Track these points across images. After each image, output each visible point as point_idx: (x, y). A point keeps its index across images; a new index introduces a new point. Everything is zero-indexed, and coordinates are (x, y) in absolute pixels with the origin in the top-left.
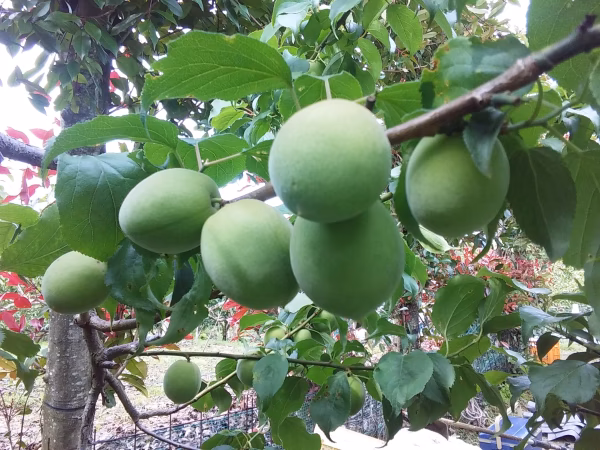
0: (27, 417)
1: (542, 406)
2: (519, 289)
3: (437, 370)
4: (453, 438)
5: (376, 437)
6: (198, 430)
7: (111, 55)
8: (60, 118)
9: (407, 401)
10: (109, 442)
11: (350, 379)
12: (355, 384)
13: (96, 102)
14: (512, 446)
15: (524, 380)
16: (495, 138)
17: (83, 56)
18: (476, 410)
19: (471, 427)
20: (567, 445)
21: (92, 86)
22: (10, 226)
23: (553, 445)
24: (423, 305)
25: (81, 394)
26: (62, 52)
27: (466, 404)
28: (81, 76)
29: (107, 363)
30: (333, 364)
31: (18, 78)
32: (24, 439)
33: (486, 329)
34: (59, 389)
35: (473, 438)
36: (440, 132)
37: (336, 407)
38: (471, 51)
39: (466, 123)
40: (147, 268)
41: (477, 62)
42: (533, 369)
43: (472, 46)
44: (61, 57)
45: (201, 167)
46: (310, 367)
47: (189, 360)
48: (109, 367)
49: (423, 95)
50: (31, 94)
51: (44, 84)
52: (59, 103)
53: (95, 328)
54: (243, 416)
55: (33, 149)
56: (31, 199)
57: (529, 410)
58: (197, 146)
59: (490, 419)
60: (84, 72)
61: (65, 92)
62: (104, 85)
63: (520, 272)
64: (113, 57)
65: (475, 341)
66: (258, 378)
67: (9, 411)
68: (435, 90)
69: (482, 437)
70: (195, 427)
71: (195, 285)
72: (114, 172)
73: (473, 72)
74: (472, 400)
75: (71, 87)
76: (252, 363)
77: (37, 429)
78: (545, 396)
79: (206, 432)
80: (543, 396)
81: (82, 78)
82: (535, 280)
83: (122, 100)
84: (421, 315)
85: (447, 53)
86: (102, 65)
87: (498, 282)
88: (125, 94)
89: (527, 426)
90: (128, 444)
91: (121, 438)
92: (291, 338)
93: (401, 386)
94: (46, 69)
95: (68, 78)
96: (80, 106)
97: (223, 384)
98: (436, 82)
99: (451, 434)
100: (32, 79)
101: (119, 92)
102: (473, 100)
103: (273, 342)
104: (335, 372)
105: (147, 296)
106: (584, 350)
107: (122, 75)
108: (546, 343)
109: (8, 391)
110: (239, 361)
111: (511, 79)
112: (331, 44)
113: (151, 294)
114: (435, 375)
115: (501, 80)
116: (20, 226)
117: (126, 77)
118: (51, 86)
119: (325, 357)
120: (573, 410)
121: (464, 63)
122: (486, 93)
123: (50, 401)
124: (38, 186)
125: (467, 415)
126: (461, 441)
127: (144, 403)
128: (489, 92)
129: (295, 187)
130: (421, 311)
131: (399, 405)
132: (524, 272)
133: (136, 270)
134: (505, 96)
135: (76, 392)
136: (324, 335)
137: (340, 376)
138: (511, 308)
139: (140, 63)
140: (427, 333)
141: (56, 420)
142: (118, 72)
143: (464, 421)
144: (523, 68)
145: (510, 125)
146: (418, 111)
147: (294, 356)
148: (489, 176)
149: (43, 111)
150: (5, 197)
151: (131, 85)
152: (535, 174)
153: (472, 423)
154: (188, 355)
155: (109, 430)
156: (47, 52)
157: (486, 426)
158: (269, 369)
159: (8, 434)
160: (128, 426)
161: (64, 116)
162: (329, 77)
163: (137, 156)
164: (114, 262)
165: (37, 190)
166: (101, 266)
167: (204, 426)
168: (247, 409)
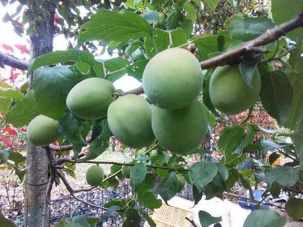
0: (16, 188)
1: (270, 188)
2: (262, 131)
3: (220, 171)
4: (226, 201)
5: (188, 199)
6: (101, 195)
7: (55, 7)
8: (29, 39)
9: (205, 186)
10: (57, 201)
11: (177, 175)
12: (180, 178)
13: (48, 31)
14: (255, 204)
15: (262, 174)
16: (256, 68)
17: (41, 7)
18: (238, 187)
19: (235, 195)
20: (282, 204)
21: (45, 23)
22: (9, 100)
23: (275, 204)
24: (213, 135)
25: (43, 178)
26: (30, 4)
27: (233, 185)
28: (39, 17)
29: (58, 166)
30: (169, 168)
31: (8, 18)
32: (16, 199)
33: (245, 151)
34: (32, 175)
35: (235, 200)
36: (227, 64)
37: (170, 189)
38: (244, 21)
39: (241, 60)
40: (80, 125)
41: (246, 27)
42: (267, 169)
43: (244, 20)
44: (29, 7)
45: (106, 75)
46: (158, 169)
47: (98, 165)
48: (59, 168)
49: (218, 42)
50: (15, 27)
51: (20, 21)
52: (29, 31)
53: (52, 149)
54: (123, 188)
55: (19, 61)
56: (15, 80)
57: (264, 187)
58: (103, 64)
59: (244, 191)
60: (41, 15)
61: (31, 26)
62: (51, 23)
63: (262, 119)
64: (56, 7)
65: (239, 157)
66: (133, 175)
67: (7, 185)
68: (225, 40)
69: (240, 200)
70: (99, 193)
71: (103, 132)
72: (61, 76)
73: (245, 33)
74: (236, 183)
75: (34, 23)
76: (129, 167)
77: (21, 194)
78: (272, 183)
79: (105, 196)
80: (271, 182)
81: (40, 18)
82: (269, 124)
83: (61, 30)
84: (212, 140)
85: (232, 22)
86: (50, 12)
87: (251, 127)
88: (62, 27)
89: (262, 196)
90: (66, 202)
91: (63, 199)
92: (147, 154)
93: (202, 179)
94: (21, 14)
95: (33, 19)
96: (40, 33)
97: (115, 176)
98: (225, 36)
99: (225, 198)
100: (14, 19)
101: (59, 26)
102: (245, 49)
103: (139, 157)
104: (169, 172)
105: (80, 139)
106: (292, 161)
107: (61, 17)
108: (274, 157)
109: (6, 176)
110: (123, 166)
111: (264, 40)
112: (170, 5)
113: (81, 137)
114: (219, 173)
115: (259, 40)
116: (14, 100)
117: (63, 18)
118: (24, 22)
119: (165, 164)
120: (285, 190)
121: (240, 28)
122: (251, 46)
123: (28, 181)
124: (19, 74)
125: (233, 189)
126: (230, 202)
127: (74, 182)
128: (253, 46)
129: (156, 94)
130: (212, 138)
131: (201, 188)
132: (264, 119)
133: (74, 125)
134: (261, 48)
135: (41, 177)
136: (164, 152)
137: (172, 174)
138: (257, 137)
139: (70, 11)
140: (214, 149)
141: (31, 190)
142: (58, 14)
143: (232, 192)
144: (270, 34)
145: (262, 60)
146: (216, 52)
147: (149, 164)
148: (251, 88)
149: (21, 36)
150: (2, 79)
151: (65, 22)
152: (274, 84)
153: (235, 193)
154: (98, 163)
155: (57, 195)
156: (22, 5)
157: (242, 194)
158: (138, 171)
159: (8, 197)
160: (67, 193)
161: (31, 38)
162: (171, 31)
163: (74, 69)
164: (62, 121)
165: (18, 76)
166: (56, 122)
167: (104, 193)
168: (125, 185)
